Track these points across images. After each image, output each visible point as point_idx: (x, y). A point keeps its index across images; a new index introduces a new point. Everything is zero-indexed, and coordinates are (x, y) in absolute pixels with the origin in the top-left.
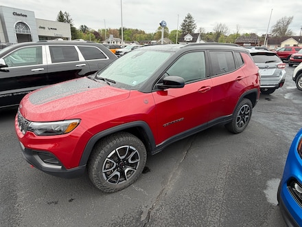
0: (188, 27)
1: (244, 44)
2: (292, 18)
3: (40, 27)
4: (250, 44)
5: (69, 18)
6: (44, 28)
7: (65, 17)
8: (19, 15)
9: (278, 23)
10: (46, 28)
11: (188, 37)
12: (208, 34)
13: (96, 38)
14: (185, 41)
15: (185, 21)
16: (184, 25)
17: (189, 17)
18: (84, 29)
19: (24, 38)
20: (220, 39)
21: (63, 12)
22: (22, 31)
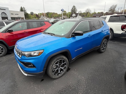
0: (74, 11)
2: (117, 5)
5: (25, 9)
6: (13, 14)
7: (23, 9)
8: (2, 9)
9: (111, 7)
11: (74, 15)
12: (83, 13)
13: (37, 17)
14: (73, 17)
15: (72, 8)
16: (72, 10)
17: (74, 7)
18: (32, 13)
20: (87, 15)
21: (22, 7)
22: (4, 16)
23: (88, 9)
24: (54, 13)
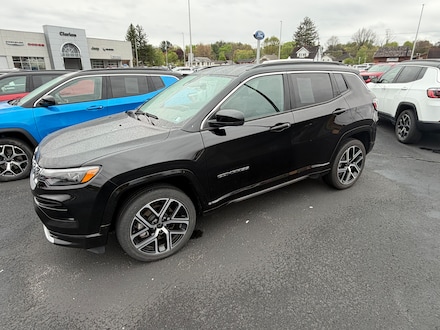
0: (305, 39)
1: (388, 60)
3: (94, 49)
4: (397, 59)
6: (98, 49)
7: (137, 32)
8: (67, 35)
10: (101, 49)
11: (303, 52)
13: (179, 58)
14: (298, 58)
15: (301, 28)
16: (298, 35)
17: (307, 22)
18: (166, 46)
19: (73, 63)
20: (359, 53)
21: (135, 26)
22: (71, 54)
23: (363, 30)
24: (240, 44)
